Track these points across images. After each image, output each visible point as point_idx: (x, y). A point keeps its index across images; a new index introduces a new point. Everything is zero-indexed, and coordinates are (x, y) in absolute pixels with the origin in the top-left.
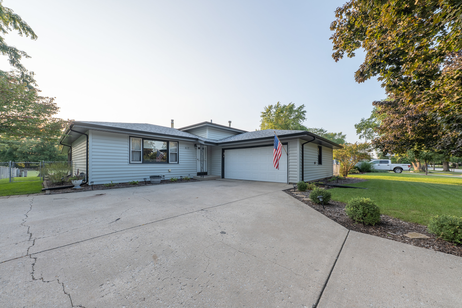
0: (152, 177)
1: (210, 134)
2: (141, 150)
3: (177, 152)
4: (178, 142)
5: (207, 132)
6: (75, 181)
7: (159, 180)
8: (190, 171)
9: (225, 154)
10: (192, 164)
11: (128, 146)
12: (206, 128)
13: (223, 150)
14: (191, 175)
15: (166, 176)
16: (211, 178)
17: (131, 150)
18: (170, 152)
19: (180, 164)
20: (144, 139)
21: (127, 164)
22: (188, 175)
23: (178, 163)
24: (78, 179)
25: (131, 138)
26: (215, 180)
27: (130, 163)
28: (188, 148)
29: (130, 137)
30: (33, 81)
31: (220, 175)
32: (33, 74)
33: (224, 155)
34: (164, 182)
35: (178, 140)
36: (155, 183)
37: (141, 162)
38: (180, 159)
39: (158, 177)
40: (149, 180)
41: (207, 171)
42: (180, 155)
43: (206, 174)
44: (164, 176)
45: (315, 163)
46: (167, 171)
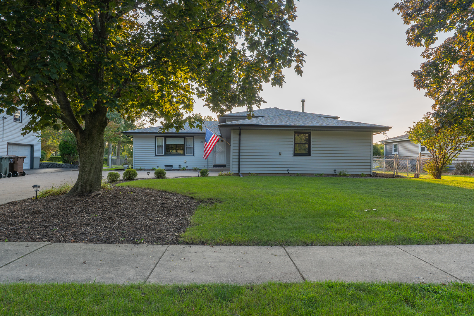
0: (166, 166)
4: (194, 137)
8: (205, 162)
11: (154, 144)
15: (182, 166)
17: (157, 146)
19: (195, 156)
20: (165, 137)
21: (154, 156)
22: (203, 166)
23: (193, 156)
24: (126, 164)
25: (157, 138)
27: (156, 155)
28: (203, 142)
37: (163, 155)
38: (195, 153)
40: (164, 168)
41: (225, 164)
42: (195, 148)
43: (224, 166)
44: (180, 166)
45: (280, 154)
46: (183, 162)
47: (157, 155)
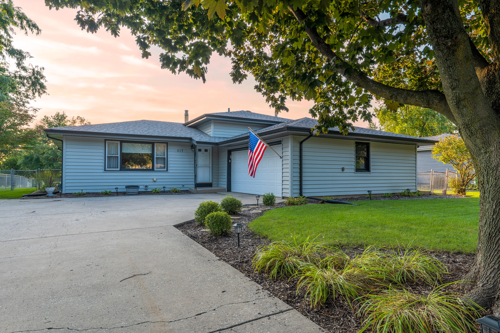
0: (128, 187)
1: (216, 130)
2: (119, 155)
3: (166, 157)
4: (167, 143)
5: (212, 127)
6: (47, 188)
7: (135, 190)
8: (184, 180)
9: (232, 157)
10: (188, 171)
11: (103, 151)
12: (211, 123)
13: (230, 153)
14: (185, 186)
15: (149, 187)
16: (209, 190)
17: (107, 155)
18: (155, 156)
19: (169, 171)
20: (122, 142)
21: (102, 171)
22: (181, 186)
23: (167, 170)
24: (51, 187)
25: (107, 142)
26: (216, 193)
27: (105, 170)
28: (181, 151)
29: (105, 140)
30: (42, 77)
31: (225, 186)
32: (43, 69)
33: (231, 159)
34: (146, 193)
35: (167, 141)
36: (130, 193)
37: (119, 169)
38: (169, 165)
39: (137, 187)
40: (125, 190)
41: (211, 182)
42: (169, 159)
43: (210, 185)
44: (146, 186)
45: (343, 169)
46: (152, 180)
47: (107, 169)
